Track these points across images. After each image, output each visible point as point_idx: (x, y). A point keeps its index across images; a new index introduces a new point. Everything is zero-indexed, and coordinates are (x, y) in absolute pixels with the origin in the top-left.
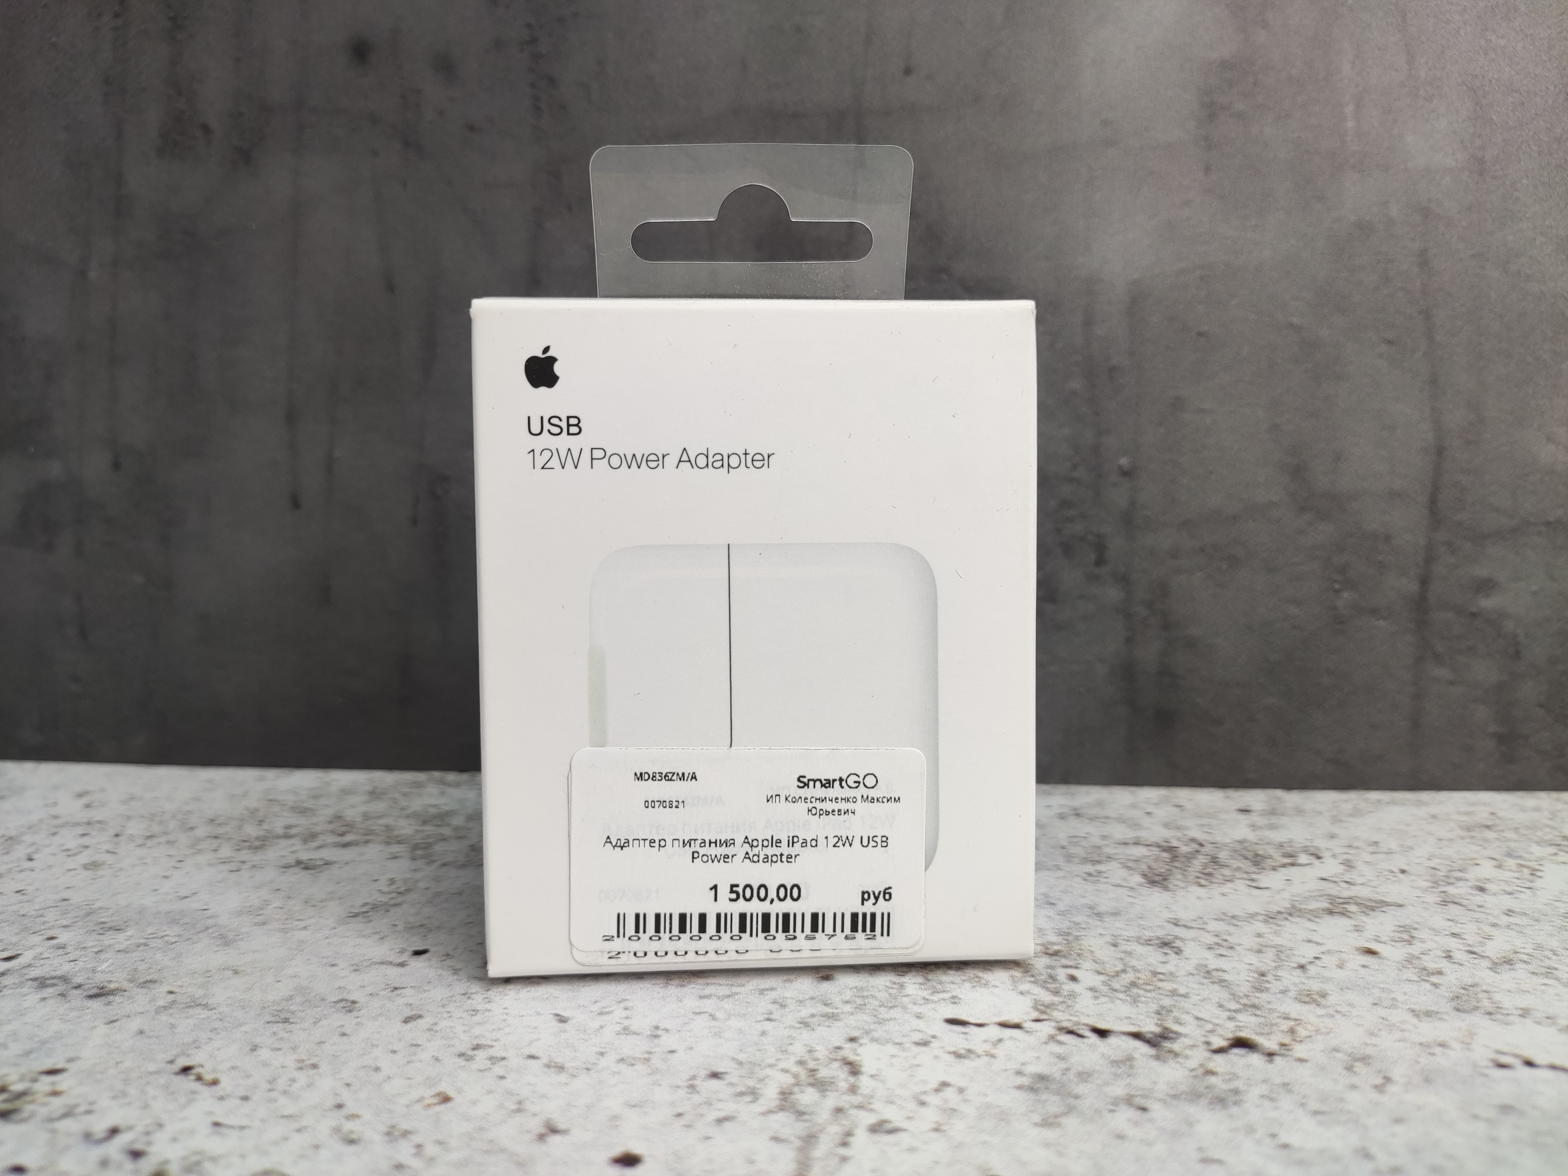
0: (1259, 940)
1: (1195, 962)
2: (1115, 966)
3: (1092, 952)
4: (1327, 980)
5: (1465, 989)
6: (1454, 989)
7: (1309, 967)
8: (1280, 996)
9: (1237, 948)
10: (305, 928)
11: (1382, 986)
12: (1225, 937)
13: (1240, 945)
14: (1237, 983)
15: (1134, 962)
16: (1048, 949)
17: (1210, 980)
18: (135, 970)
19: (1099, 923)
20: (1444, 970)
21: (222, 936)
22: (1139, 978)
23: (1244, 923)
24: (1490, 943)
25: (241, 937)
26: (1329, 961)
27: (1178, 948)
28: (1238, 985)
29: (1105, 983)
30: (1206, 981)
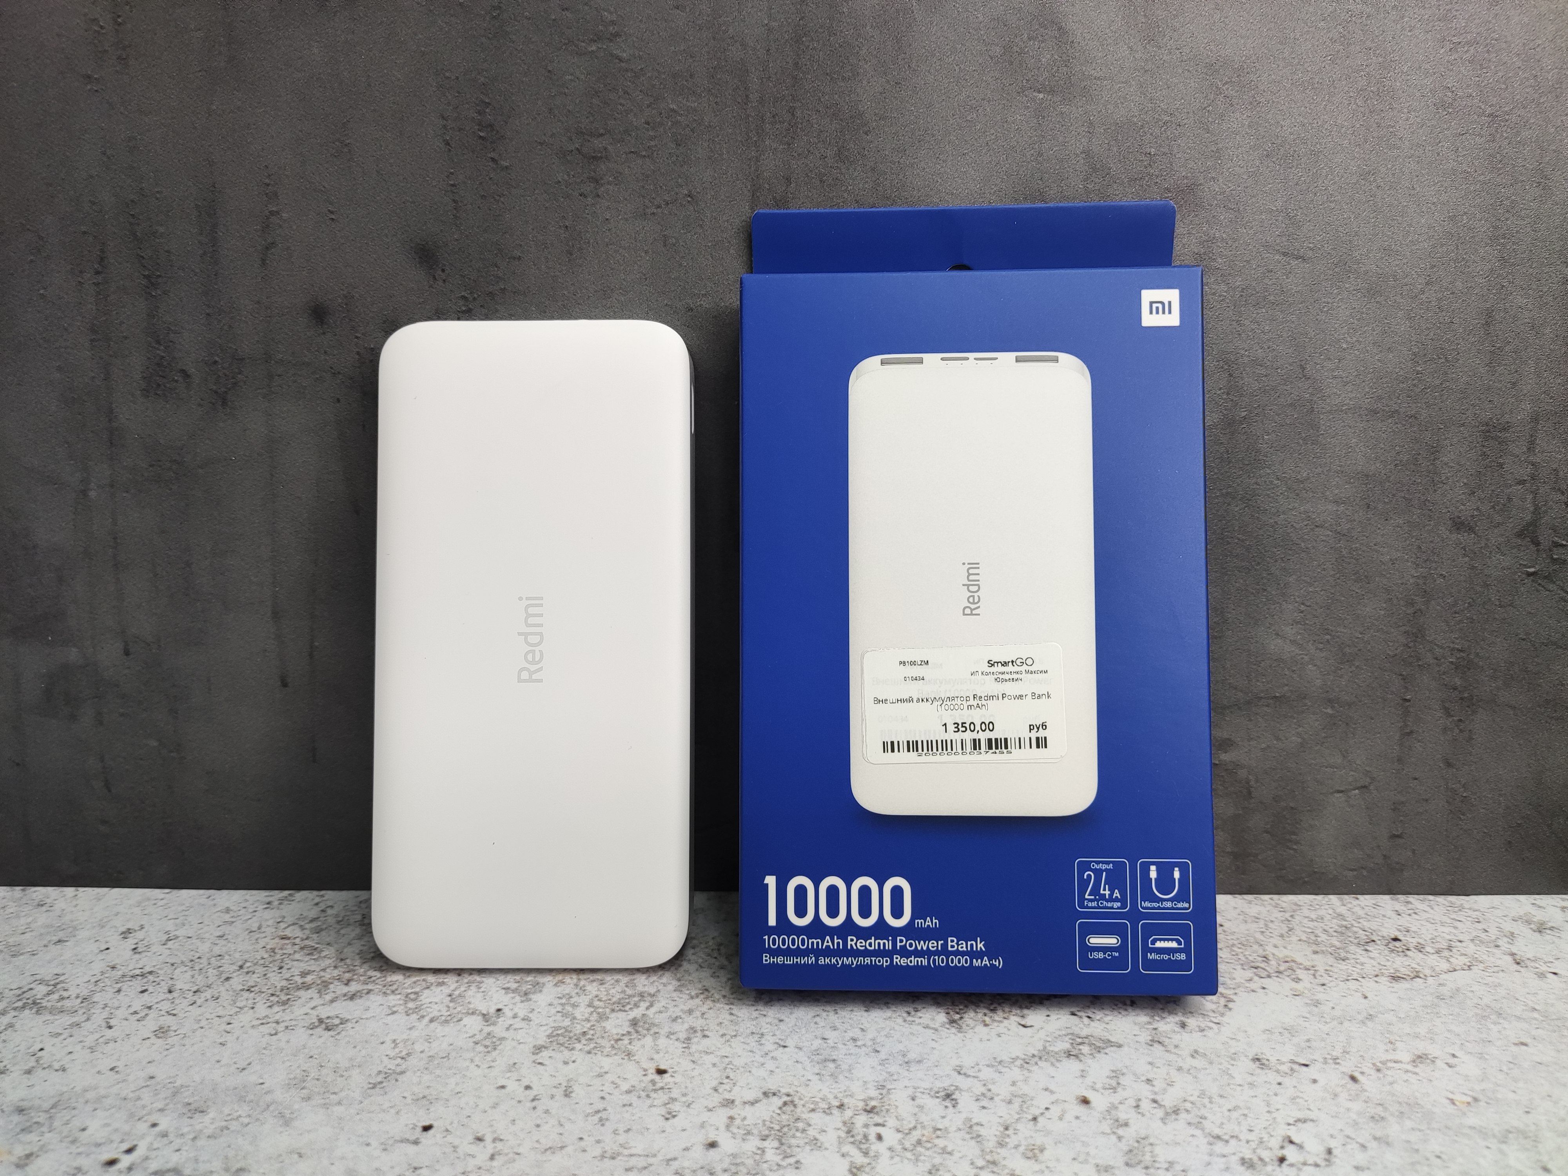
0: (1013, 1088)
1: (964, 1116)
2: (910, 1122)
3: (897, 1107)
4: (1048, 1133)
5: (1138, 1142)
6: (1131, 1142)
7: (1040, 1119)
8: (1013, 1151)
9: (996, 1098)
10: (339, 1103)
11: (1083, 1139)
12: (990, 1087)
13: (998, 1095)
14: (988, 1138)
15: (923, 1118)
16: (867, 1105)
17: (970, 1136)
18: (226, 1157)
19: (906, 1073)
20: (1129, 1121)
21: (281, 1115)
22: (923, 1135)
23: (1007, 1070)
24: (1170, 1089)
25: (295, 1115)
26: (1055, 1111)
27: (956, 1100)
28: (988, 1140)
29: (900, 1142)
30: (968, 1136)
